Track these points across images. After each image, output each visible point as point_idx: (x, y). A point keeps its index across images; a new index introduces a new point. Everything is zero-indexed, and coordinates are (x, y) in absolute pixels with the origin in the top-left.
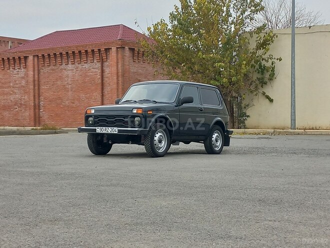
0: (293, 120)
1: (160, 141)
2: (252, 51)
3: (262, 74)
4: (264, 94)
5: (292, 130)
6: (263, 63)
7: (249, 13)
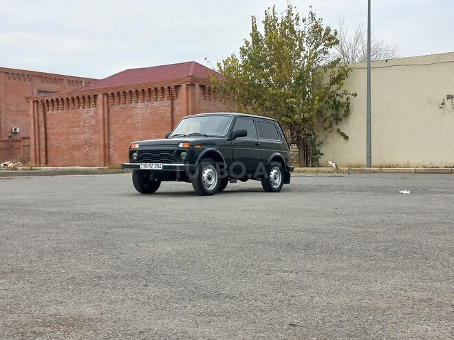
0: (369, 158)
1: (209, 178)
2: (326, 86)
3: (337, 110)
4: (338, 130)
5: (368, 168)
6: (338, 98)
7: (323, 47)
